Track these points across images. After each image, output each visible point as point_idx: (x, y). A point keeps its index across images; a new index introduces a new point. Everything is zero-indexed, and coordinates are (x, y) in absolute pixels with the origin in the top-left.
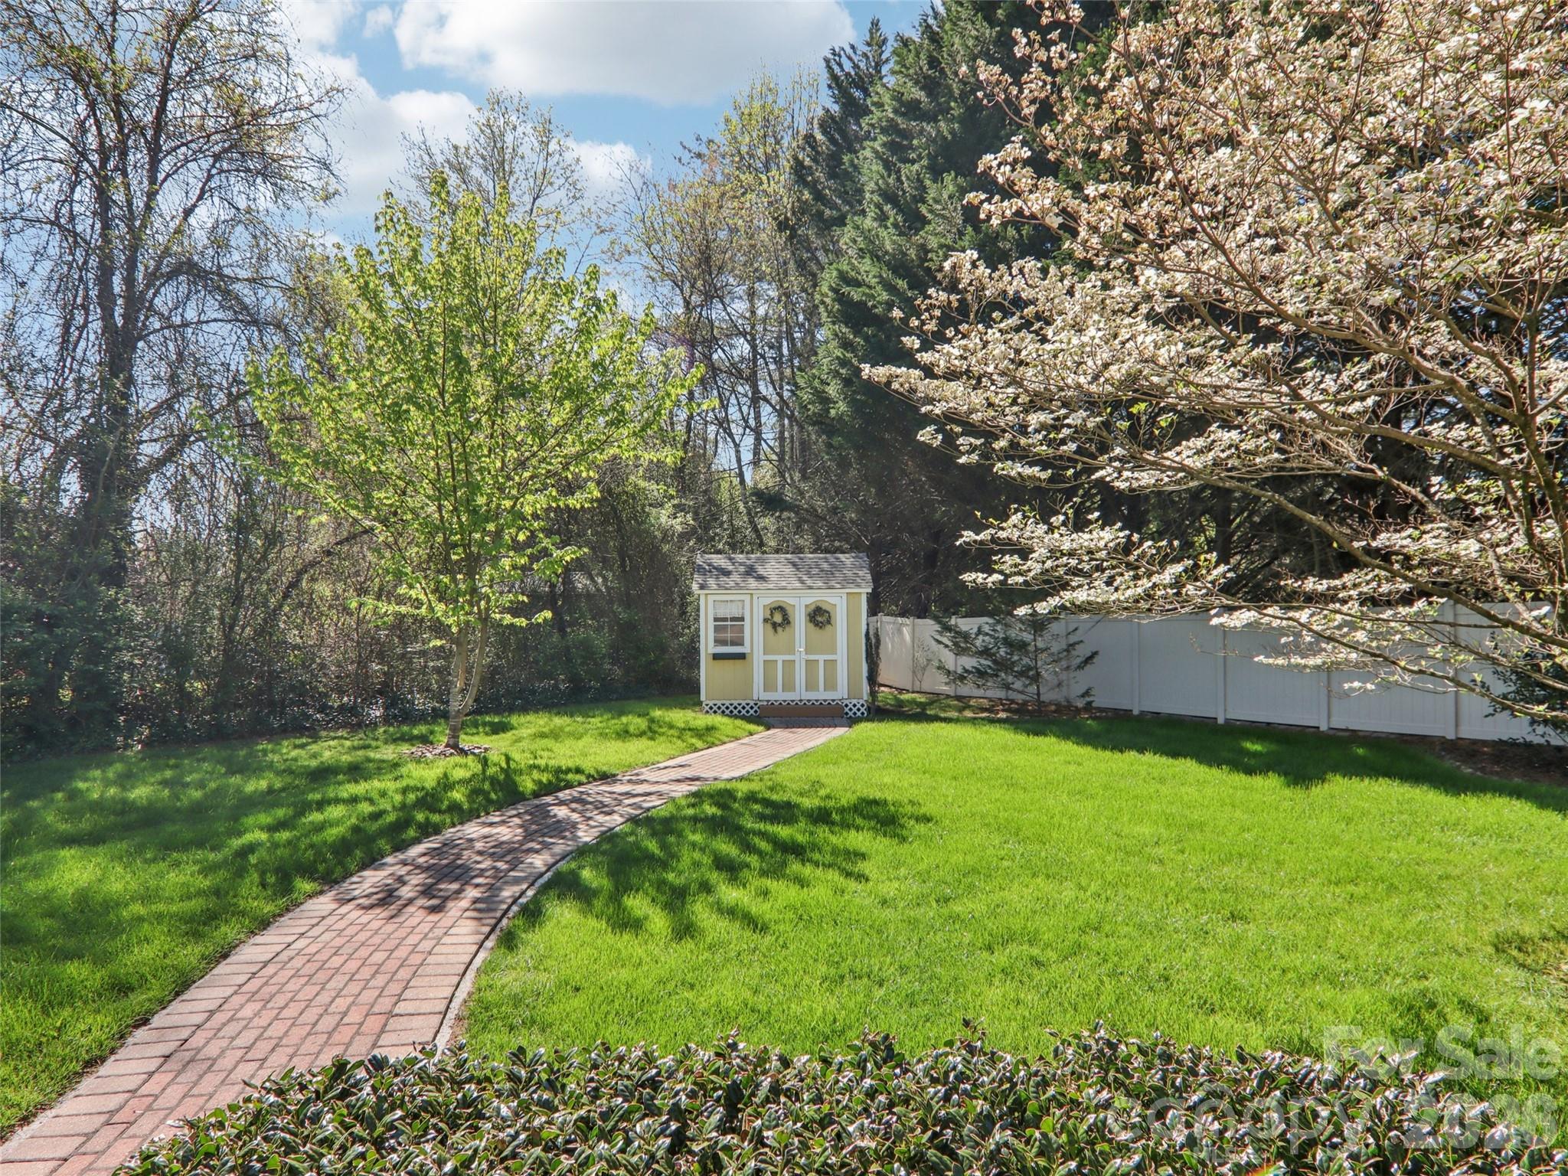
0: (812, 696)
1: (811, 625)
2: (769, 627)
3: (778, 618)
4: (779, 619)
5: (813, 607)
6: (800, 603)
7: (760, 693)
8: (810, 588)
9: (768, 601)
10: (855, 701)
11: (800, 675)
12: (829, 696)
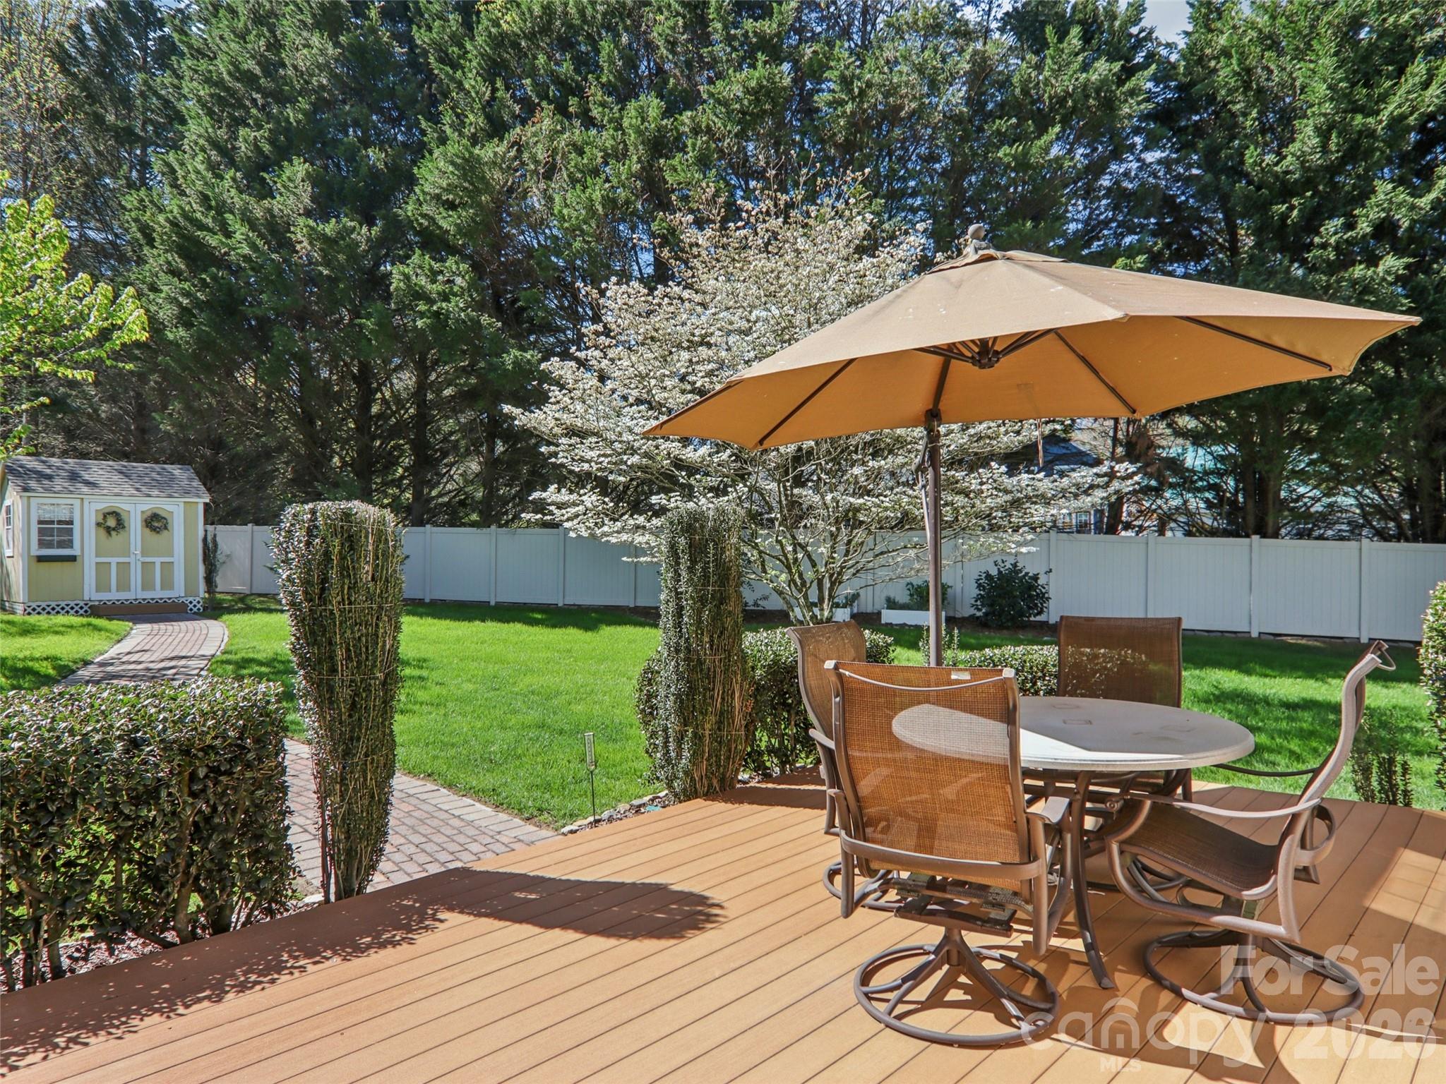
0: (148, 595)
1: (148, 530)
2: (102, 532)
3: (111, 522)
4: (113, 523)
5: (149, 513)
6: (135, 508)
7: (91, 593)
8: (149, 496)
9: (101, 506)
10: (191, 599)
11: (136, 577)
12: (166, 594)
